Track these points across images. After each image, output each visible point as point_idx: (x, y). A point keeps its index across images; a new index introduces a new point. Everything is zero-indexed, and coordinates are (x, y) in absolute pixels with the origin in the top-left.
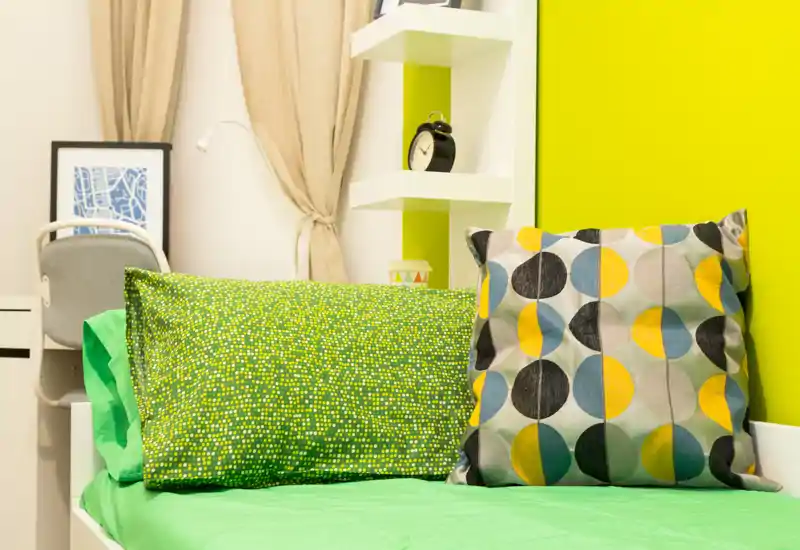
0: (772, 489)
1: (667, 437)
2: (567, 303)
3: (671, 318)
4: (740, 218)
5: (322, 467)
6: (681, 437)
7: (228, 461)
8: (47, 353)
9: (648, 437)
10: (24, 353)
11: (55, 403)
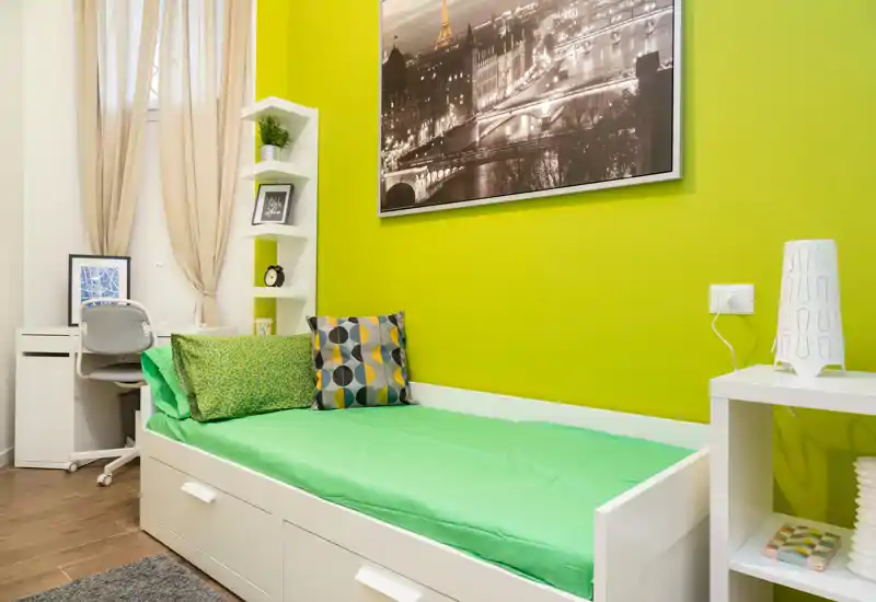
0: (416, 404)
1: (386, 389)
2: (350, 344)
3: (383, 349)
4: (402, 314)
5: (264, 408)
6: (390, 390)
7: (232, 409)
8: (84, 355)
9: (380, 390)
10: (67, 355)
11: (86, 377)
